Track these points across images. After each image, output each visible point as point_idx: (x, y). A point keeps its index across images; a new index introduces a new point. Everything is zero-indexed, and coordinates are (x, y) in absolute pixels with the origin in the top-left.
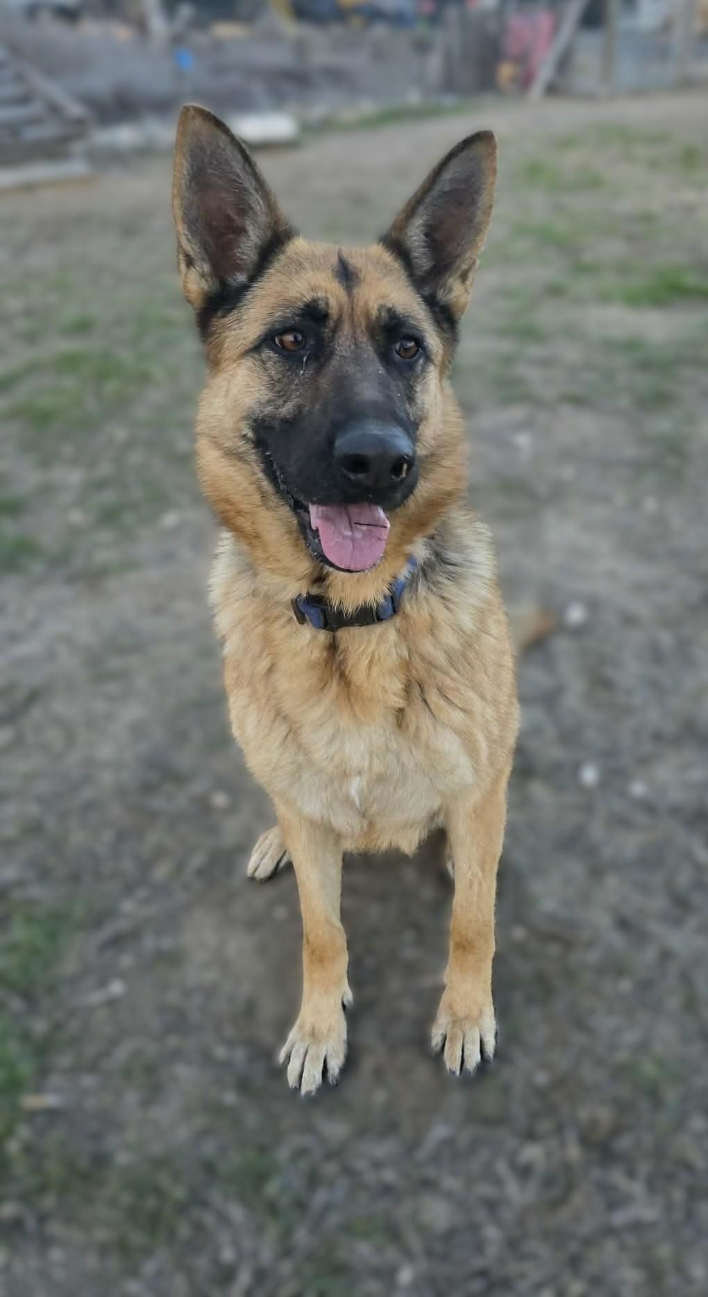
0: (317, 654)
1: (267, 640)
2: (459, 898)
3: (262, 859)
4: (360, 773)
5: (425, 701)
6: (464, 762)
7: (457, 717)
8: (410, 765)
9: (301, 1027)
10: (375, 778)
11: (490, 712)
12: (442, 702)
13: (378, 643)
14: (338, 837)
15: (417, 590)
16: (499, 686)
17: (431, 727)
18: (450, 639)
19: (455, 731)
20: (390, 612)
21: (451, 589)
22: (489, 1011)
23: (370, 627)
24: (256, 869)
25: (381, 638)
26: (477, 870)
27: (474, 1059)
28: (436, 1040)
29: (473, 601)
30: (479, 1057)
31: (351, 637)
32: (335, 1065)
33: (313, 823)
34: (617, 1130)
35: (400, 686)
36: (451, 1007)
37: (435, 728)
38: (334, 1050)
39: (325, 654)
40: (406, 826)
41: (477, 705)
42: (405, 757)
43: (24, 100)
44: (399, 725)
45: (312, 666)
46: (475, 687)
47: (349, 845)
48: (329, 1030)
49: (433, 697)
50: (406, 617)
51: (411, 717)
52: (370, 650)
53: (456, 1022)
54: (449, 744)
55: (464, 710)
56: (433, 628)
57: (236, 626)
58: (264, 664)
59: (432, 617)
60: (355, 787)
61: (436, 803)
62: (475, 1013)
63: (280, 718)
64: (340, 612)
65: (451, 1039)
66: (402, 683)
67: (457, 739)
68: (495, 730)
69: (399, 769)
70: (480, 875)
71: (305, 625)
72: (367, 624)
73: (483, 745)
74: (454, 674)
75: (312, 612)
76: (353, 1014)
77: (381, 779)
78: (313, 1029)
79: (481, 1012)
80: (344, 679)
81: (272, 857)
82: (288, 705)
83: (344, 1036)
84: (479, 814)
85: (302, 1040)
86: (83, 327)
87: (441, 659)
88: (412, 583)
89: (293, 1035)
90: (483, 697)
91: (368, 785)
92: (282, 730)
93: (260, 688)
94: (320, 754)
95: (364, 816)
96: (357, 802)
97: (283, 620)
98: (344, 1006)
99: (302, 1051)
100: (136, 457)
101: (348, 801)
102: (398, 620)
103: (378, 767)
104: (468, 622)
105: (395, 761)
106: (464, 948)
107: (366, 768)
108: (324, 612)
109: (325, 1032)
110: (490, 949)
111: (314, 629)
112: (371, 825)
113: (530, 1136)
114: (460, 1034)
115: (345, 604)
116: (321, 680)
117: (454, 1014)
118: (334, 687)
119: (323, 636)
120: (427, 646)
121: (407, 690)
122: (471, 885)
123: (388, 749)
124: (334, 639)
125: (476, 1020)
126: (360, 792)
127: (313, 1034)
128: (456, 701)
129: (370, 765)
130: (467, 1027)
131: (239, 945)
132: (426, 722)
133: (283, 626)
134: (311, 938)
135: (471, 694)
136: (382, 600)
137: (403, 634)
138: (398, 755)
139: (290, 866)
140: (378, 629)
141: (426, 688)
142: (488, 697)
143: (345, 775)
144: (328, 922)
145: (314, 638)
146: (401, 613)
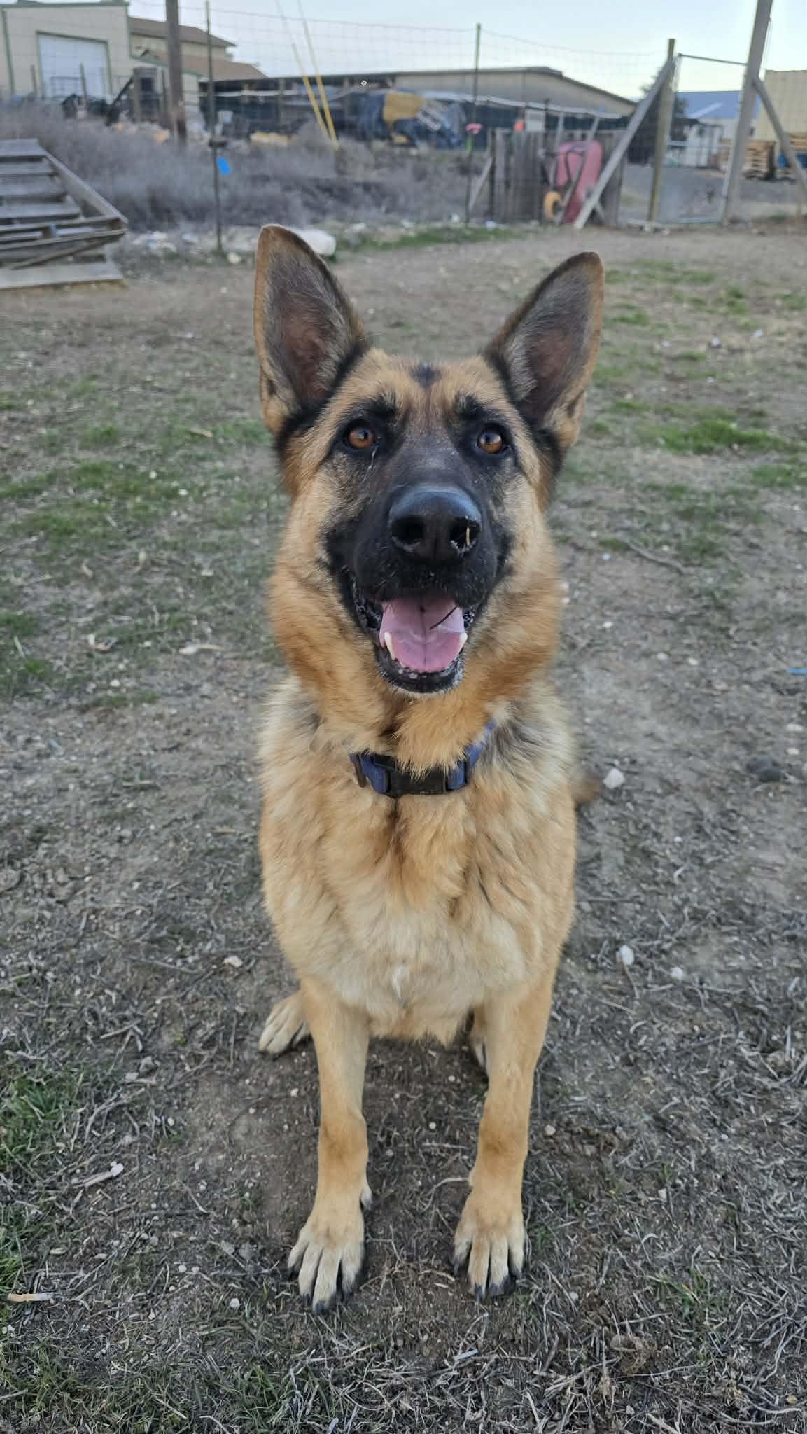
0: (377, 822)
1: (322, 804)
2: (494, 1095)
3: (277, 1031)
4: (404, 962)
5: (483, 888)
6: (516, 957)
7: (516, 907)
8: (460, 956)
9: (315, 1227)
10: (420, 968)
11: (549, 904)
12: (503, 892)
13: (445, 817)
14: (370, 1021)
15: (491, 762)
16: (560, 878)
17: (486, 918)
18: (521, 822)
19: (510, 922)
20: (461, 781)
21: (527, 768)
22: (518, 1218)
23: (439, 797)
24: (271, 1041)
25: (449, 810)
26: (516, 1068)
27: (501, 1273)
28: (460, 1250)
29: (548, 783)
30: (506, 1269)
31: (414, 806)
32: (351, 1271)
33: (344, 1007)
34: (652, 1363)
35: (459, 868)
36: (477, 1212)
37: (490, 918)
38: (350, 1254)
39: (385, 824)
40: (446, 1016)
41: (538, 897)
42: (455, 948)
43: (58, 199)
44: (452, 915)
45: (370, 836)
46: (537, 878)
47: (381, 1031)
48: (346, 1231)
49: (494, 887)
50: (476, 790)
51: (466, 905)
52: (436, 823)
53: (483, 1230)
54: (503, 937)
55: (524, 902)
56: (504, 807)
57: (291, 786)
58: (316, 831)
59: (504, 794)
60: (397, 976)
61: (479, 997)
62: (504, 1221)
63: (326, 895)
64: (408, 775)
65: (478, 1249)
66: (460, 864)
67: (514, 933)
68: (552, 925)
69: (447, 963)
70: (519, 1074)
71: (366, 789)
72: (436, 793)
73: (538, 940)
74: (519, 863)
75: (377, 773)
76: (370, 1215)
77: (427, 970)
78: (328, 1230)
79: (510, 1219)
80: (400, 854)
81: (288, 1030)
82: (335, 876)
83: (361, 1239)
84: (525, 1010)
85: (317, 1242)
86: (108, 438)
87: (508, 843)
88: (485, 755)
89: (304, 1234)
90: (543, 888)
91: (412, 974)
92: (326, 908)
93: (308, 858)
94: (360, 934)
95: (405, 1006)
96: (398, 991)
97: (340, 783)
98: (362, 1206)
99: (316, 1255)
100: (157, 580)
101: (389, 989)
102: (468, 793)
103: (425, 956)
104: (541, 806)
105: (445, 952)
106: (496, 1150)
107: (412, 955)
108: (389, 774)
109: (341, 1233)
110: (521, 1151)
111: (376, 794)
112: (409, 1013)
113: (560, 1365)
114: (487, 1245)
115: (415, 765)
116: (376, 850)
117: (480, 1221)
118: (388, 861)
119: (384, 803)
120: (496, 827)
121: (466, 874)
122: (509, 1081)
123: (438, 938)
124: (396, 806)
125: (503, 1229)
126: (403, 981)
127: (328, 1235)
128: (517, 893)
129: (417, 956)
130: (494, 1237)
131: (249, 1126)
132: (482, 911)
133: (342, 788)
134: (331, 1131)
135: (532, 885)
136: (454, 765)
137: (473, 809)
138: (447, 945)
139: (307, 1042)
140: (446, 800)
141: (487, 874)
142: (548, 889)
143: (388, 962)
144: (351, 1114)
145: (375, 803)
146: (472, 785)
